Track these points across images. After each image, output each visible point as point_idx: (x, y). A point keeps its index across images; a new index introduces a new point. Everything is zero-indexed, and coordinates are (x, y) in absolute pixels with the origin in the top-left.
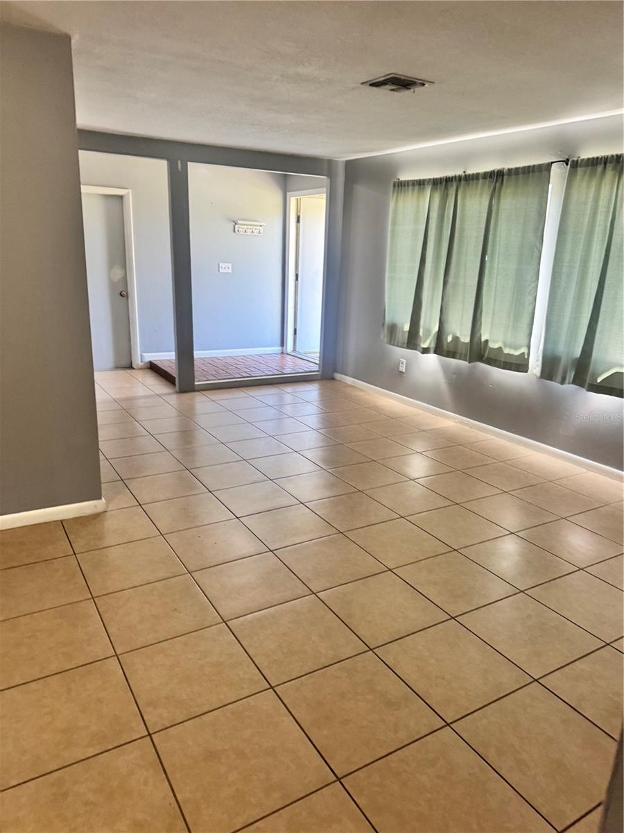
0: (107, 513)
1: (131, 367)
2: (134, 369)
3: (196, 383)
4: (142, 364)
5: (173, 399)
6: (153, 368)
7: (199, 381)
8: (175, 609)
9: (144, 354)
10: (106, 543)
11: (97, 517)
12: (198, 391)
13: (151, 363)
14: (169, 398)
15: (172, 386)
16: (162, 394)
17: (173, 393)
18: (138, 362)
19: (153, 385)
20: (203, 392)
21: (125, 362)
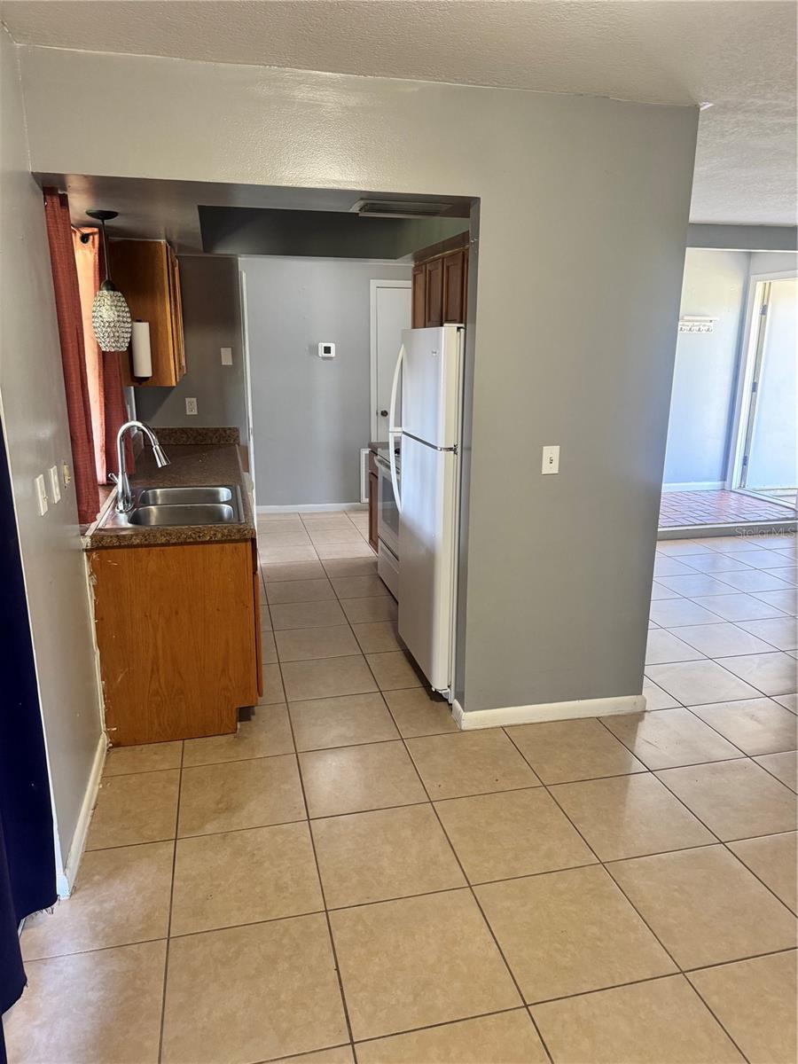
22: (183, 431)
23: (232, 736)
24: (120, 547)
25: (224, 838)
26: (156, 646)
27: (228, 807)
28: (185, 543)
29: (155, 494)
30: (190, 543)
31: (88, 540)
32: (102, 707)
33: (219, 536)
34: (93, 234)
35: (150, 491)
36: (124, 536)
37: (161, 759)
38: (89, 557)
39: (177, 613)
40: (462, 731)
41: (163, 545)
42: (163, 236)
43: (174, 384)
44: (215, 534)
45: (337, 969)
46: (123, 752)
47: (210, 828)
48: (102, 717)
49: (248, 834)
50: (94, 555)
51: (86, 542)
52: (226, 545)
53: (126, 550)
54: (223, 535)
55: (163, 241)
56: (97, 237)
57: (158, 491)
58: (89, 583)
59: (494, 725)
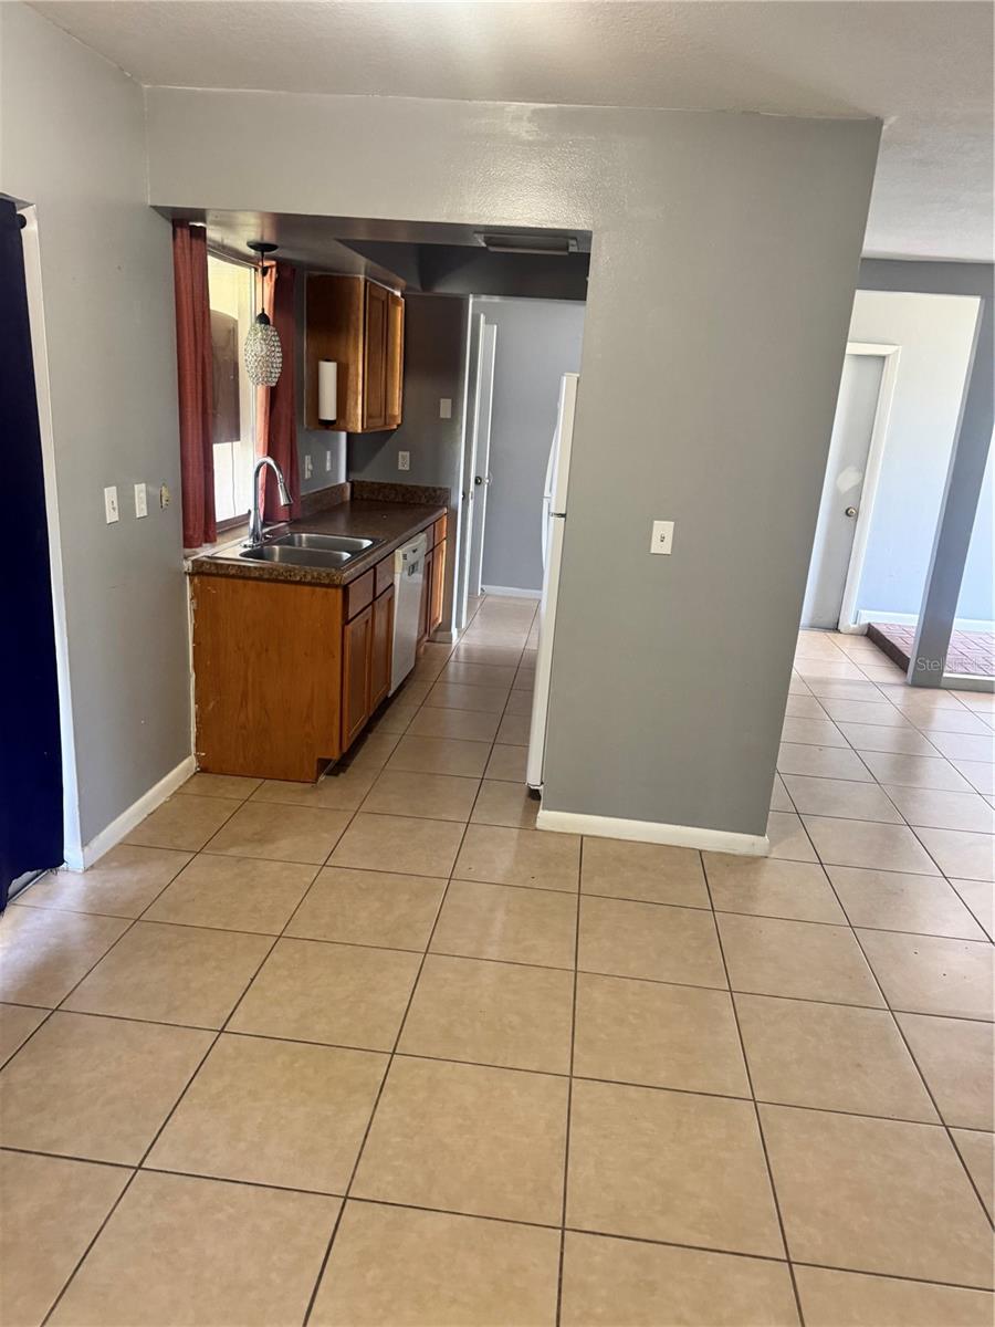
0: (767, 861)
1: (836, 629)
2: (839, 632)
3: (945, 675)
4: (855, 626)
5: (898, 695)
6: (873, 636)
7: (950, 672)
8: (859, 1065)
9: (862, 611)
10: (762, 907)
11: (752, 862)
12: (946, 689)
13: (870, 627)
14: (890, 692)
15: (900, 672)
16: (883, 684)
17: (901, 685)
18: (848, 623)
19: (866, 665)
20: (954, 693)
21: (828, 620)
22: (393, 486)
23: (310, 785)
24: (217, 575)
25: (239, 861)
26: (246, 679)
27: (262, 839)
28: (276, 581)
29: (300, 538)
30: (280, 581)
31: (190, 563)
32: (193, 730)
33: (309, 578)
34: (271, 267)
35: (296, 535)
36: (222, 565)
37: (235, 790)
38: (191, 581)
39: (267, 650)
40: (536, 830)
41: (255, 579)
42: (363, 270)
43: (360, 431)
44: (305, 576)
45: (252, 980)
46: (207, 778)
47: (233, 851)
48: (193, 740)
49: (261, 864)
50: (196, 580)
51: (188, 565)
52: (318, 589)
53: (224, 579)
54: (313, 578)
55: (362, 277)
56: (274, 270)
57: (304, 535)
58: (190, 606)
59: (574, 832)
